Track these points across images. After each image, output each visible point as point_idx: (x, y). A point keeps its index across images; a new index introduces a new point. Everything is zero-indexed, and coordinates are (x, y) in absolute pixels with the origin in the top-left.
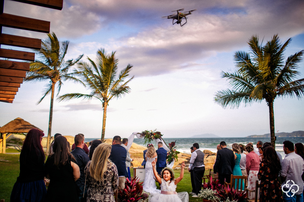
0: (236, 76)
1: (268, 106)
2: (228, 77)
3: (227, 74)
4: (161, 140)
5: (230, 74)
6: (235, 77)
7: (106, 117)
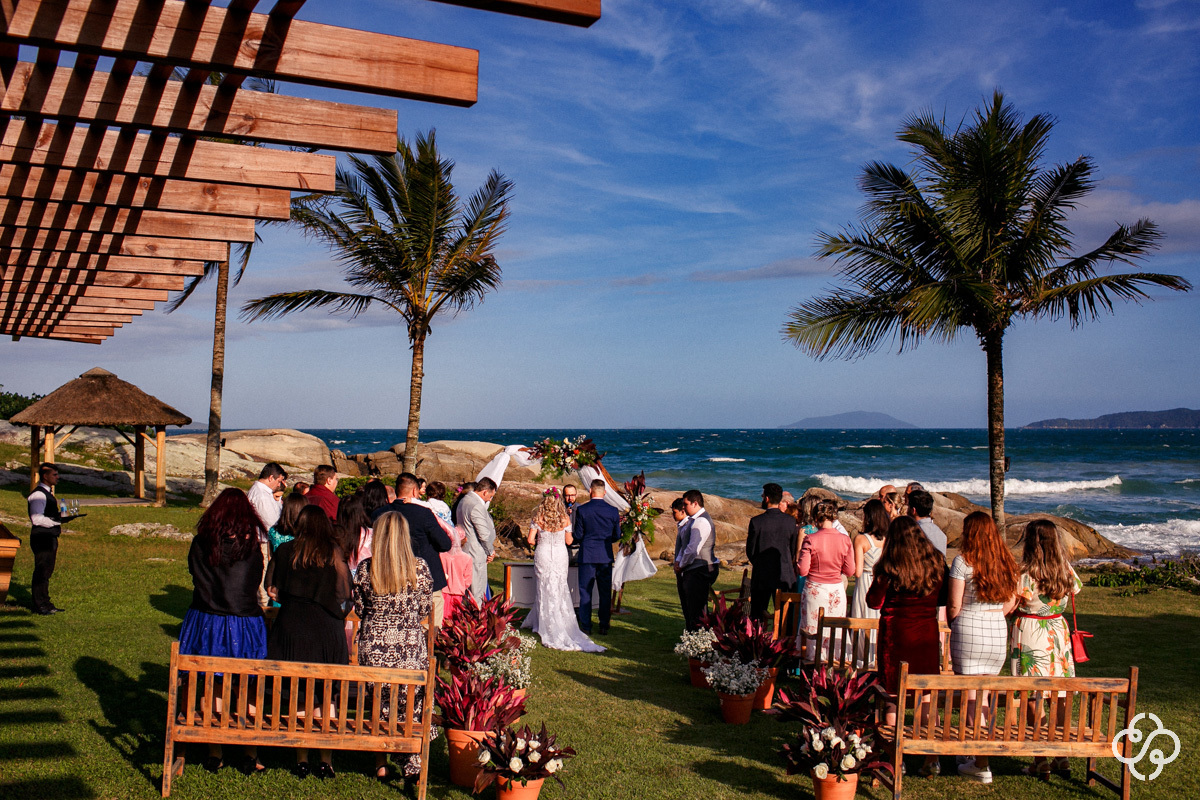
0: (872, 246)
1: (984, 349)
2: (847, 249)
3: (840, 239)
4: (599, 474)
5: (850, 240)
6: (868, 249)
7: (423, 375)
